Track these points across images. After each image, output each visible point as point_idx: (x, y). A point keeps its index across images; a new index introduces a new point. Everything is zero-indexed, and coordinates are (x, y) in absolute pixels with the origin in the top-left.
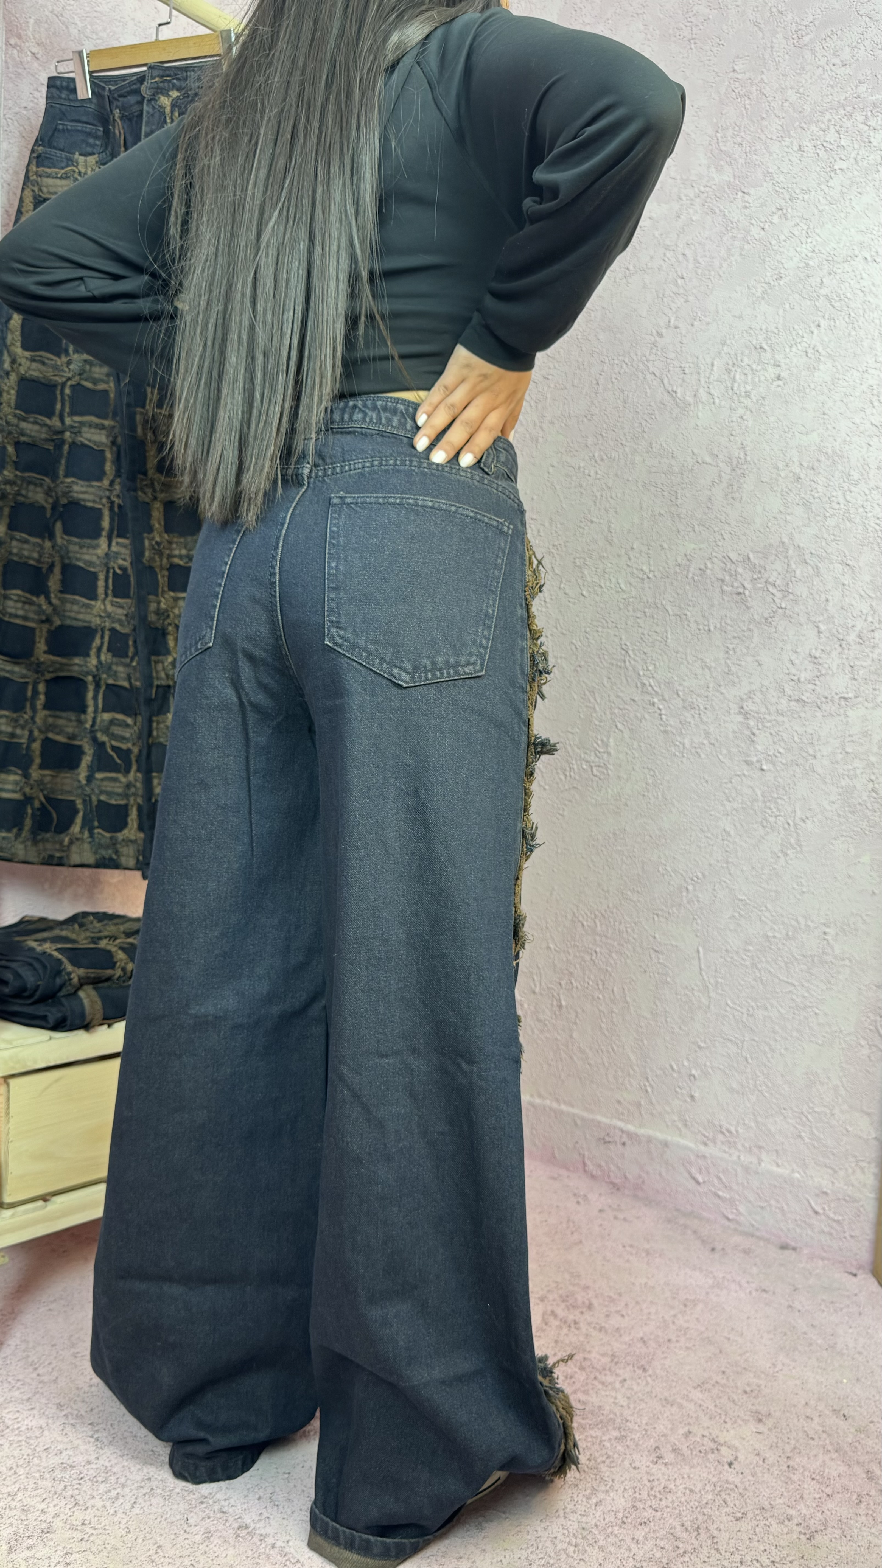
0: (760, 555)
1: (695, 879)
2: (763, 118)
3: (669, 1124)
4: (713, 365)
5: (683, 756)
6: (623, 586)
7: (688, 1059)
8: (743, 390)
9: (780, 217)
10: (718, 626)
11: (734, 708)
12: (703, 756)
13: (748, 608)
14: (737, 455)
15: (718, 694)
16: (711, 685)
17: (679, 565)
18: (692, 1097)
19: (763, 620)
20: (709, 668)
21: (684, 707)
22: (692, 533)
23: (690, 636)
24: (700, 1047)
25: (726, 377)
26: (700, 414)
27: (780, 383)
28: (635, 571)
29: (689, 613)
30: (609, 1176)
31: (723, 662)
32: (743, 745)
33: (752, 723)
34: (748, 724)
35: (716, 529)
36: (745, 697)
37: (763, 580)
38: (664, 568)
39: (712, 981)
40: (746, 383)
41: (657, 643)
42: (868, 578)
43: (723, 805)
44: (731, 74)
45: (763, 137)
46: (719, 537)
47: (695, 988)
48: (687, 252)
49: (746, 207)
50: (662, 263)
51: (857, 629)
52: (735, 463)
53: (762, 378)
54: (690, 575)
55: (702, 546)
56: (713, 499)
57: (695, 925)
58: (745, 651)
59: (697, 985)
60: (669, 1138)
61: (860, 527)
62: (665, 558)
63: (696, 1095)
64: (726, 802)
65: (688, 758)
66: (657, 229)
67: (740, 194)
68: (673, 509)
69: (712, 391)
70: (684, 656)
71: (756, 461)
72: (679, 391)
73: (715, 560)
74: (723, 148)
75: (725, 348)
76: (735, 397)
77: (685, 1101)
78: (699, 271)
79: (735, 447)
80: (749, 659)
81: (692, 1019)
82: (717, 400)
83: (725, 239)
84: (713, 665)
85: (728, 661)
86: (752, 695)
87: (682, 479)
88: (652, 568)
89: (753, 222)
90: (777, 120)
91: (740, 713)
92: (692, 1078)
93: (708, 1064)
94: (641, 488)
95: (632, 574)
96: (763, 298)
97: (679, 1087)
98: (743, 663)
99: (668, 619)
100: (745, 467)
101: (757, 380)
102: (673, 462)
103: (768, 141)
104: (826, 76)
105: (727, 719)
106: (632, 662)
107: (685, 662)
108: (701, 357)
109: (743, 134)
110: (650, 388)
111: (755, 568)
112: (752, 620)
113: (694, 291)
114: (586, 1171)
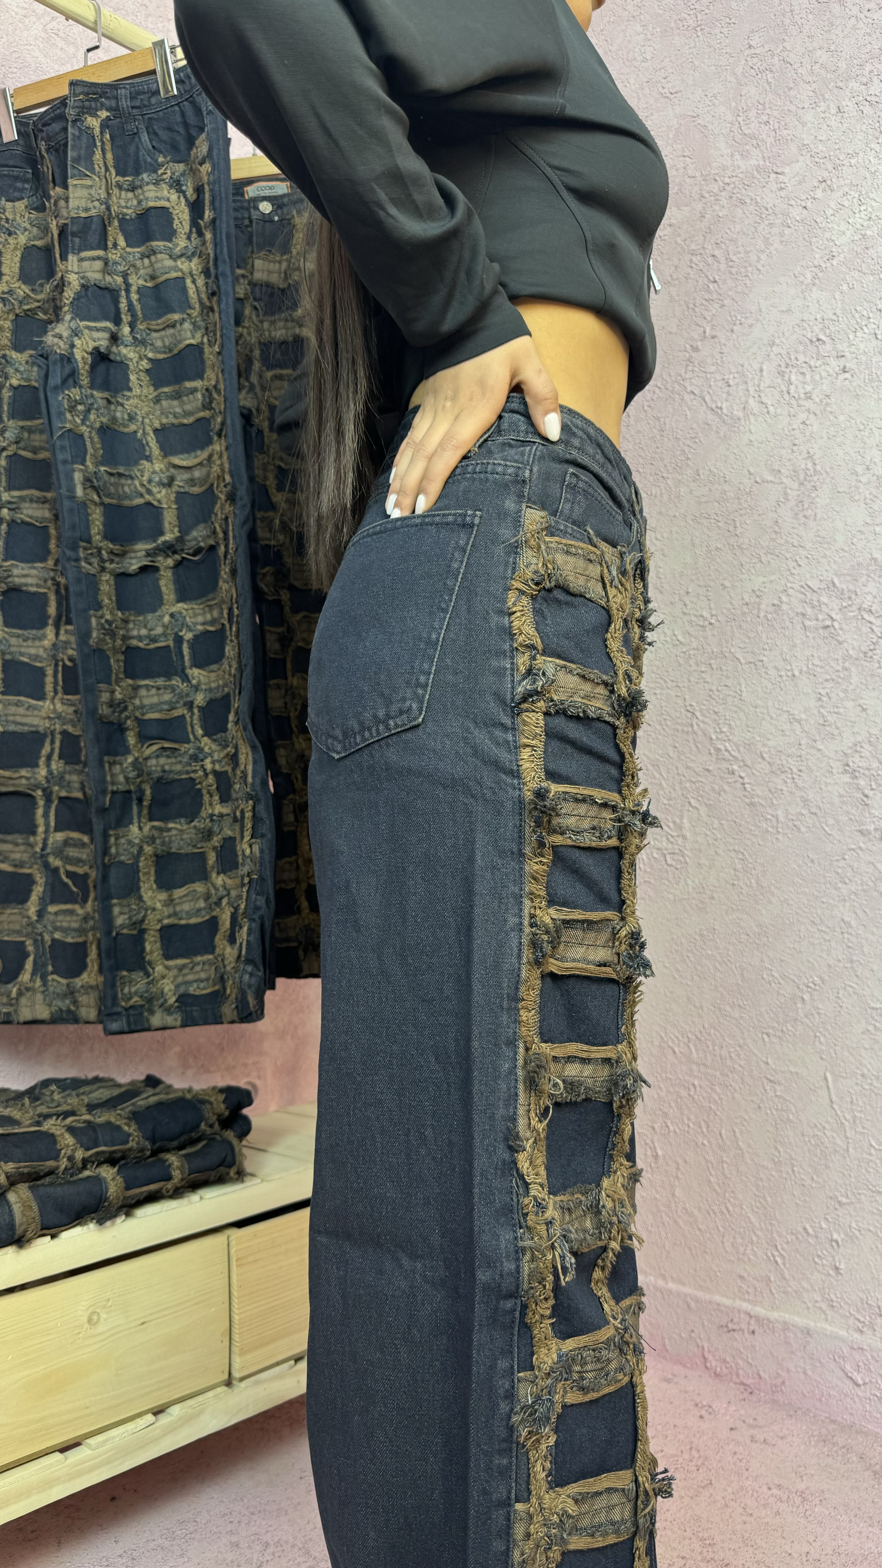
0: (848, 578)
1: (811, 985)
2: (790, 89)
3: (810, 1305)
4: (761, 370)
5: (778, 832)
6: (680, 638)
7: (826, 1219)
8: (802, 391)
9: (824, 190)
10: (805, 669)
11: (837, 767)
12: (803, 829)
13: (840, 643)
14: (803, 466)
15: (814, 752)
16: (803, 742)
17: (747, 604)
18: (837, 1269)
19: (862, 655)
20: (799, 722)
21: (772, 772)
22: (759, 565)
23: (770, 686)
24: (840, 1203)
25: (779, 381)
26: (752, 428)
27: (847, 375)
28: (694, 619)
29: (765, 659)
30: (738, 1375)
31: (816, 712)
32: (854, 811)
33: (862, 783)
34: (858, 784)
35: (788, 556)
36: (849, 751)
37: (854, 608)
38: (728, 609)
39: (848, 1117)
40: (804, 383)
41: (730, 699)
43: (836, 889)
44: (747, 52)
45: (793, 108)
46: (794, 564)
47: (827, 1126)
48: (716, 253)
49: (782, 189)
50: (689, 270)
52: (802, 477)
53: (824, 374)
54: (762, 614)
55: (773, 578)
56: (780, 521)
57: (817, 1043)
58: (842, 695)
59: (829, 1123)
60: (812, 1324)
62: (728, 597)
63: (842, 1266)
64: (840, 885)
65: (784, 834)
66: (679, 235)
67: (773, 176)
68: (732, 541)
69: (764, 400)
70: (765, 711)
71: (828, 470)
72: (724, 406)
73: (791, 591)
74: (746, 132)
75: (774, 349)
76: (794, 402)
77: (829, 1274)
78: (734, 270)
79: (800, 458)
80: (850, 704)
81: (827, 1167)
82: (771, 409)
83: (760, 228)
84: (803, 716)
85: (822, 710)
86: (858, 749)
87: (740, 504)
88: (714, 613)
89: (793, 203)
90: (808, 86)
91: (846, 771)
92: (834, 1244)
93: (854, 1225)
94: (690, 522)
95: (690, 622)
96: (814, 284)
97: (819, 1256)
98: (842, 710)
99: (740, 668)
100: (815, 478)
101: (817, 377)
102: (726, 487)
103: (800, 111)
104: (861, 24)
105: (828, 781)
106: (702, 725)
107: (768, 718)
108: (746, 364)
109: (768, 111)
110: (690, 409)
111: (842, 594)
112: (847, 657)
113: (730, 293)
114: (707, 1368)
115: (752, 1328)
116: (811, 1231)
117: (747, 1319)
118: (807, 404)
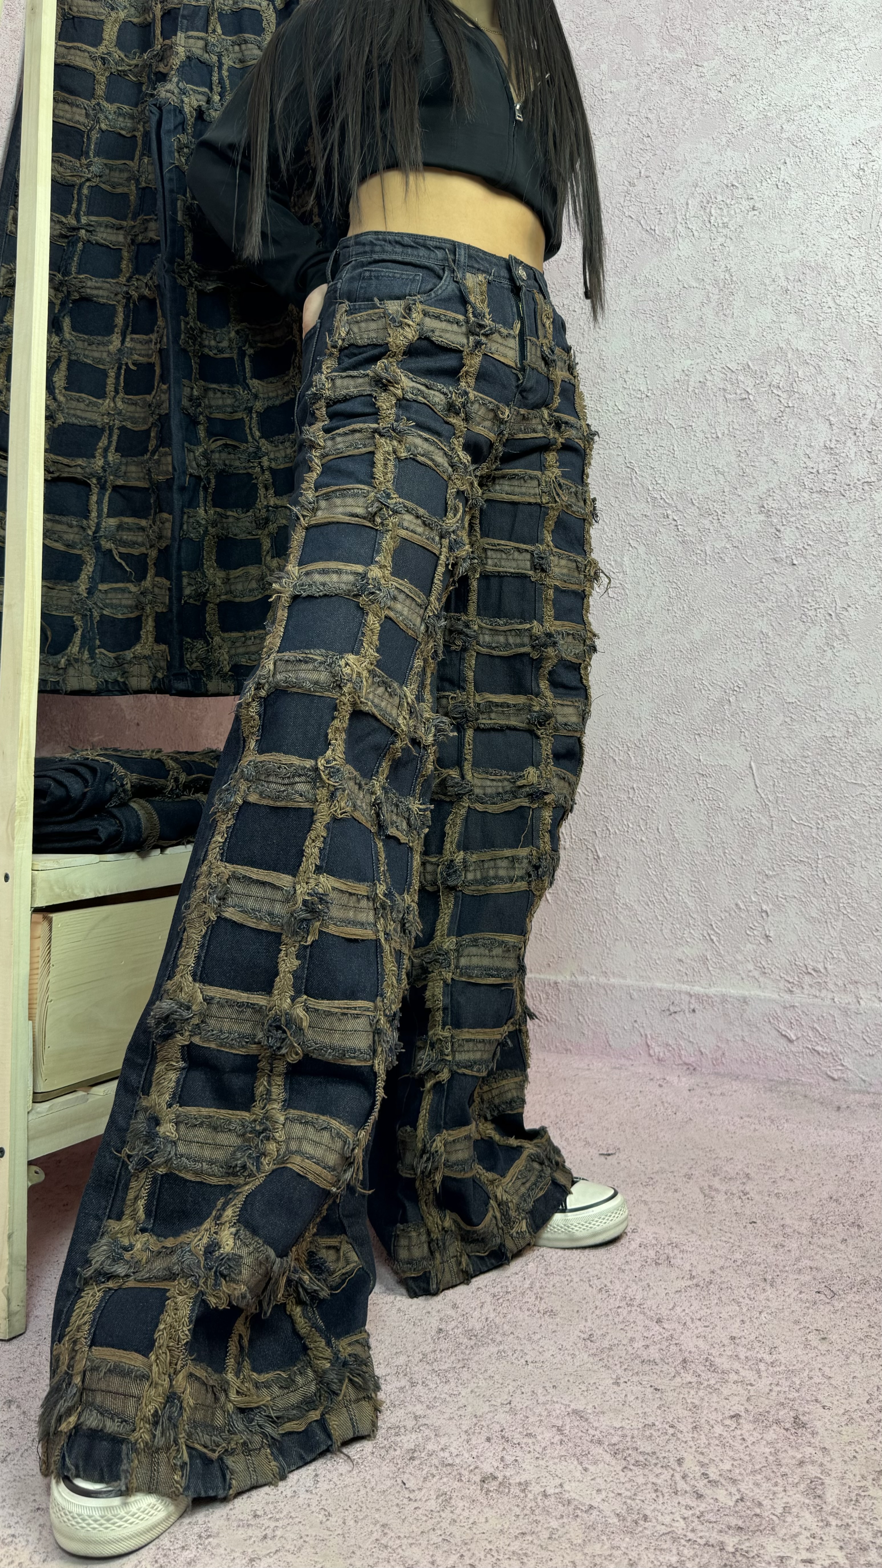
0: (760, 362)
3: (745, 976)
4: (687, 204)
8: (720, 222)
10: (726, 432)
11: (754, 508)
12: (727, 560)
13: (755, 412)
14: (722, 277)
15: (735, 497)
16: (726, 489)
17: (678, 381)
18: (767, 936)
19: (772, 421)
20: (722, 473)
21: (701, 515)
22: (687, 351)
23: (698, 446)
25: (702, 213)
26: (680, 246)
27: (756, 212)
28: (632, 392)
29: (693, 424)
30: (680, 1056)
31: (736, 466)
32: (769, 544)
33: (775, 520)
34: (772, 522)
35: (711, 344)
36: (764, 496)
37: (766, 384)
38: (662, 385)
39: (773, 797)
40: (722, 216)
41: (664, 457)
42: (870, 370)
46: (716, 350)
48: (649, 116)
49: (701, 77)
50: (627, 126)
51: (869, 417)
52: (721, 285)
53: (738, 211)
54: (691, 389)
55: (699, 361)
56: (705, 320)
58: (757, 452)
60: (747, 993)
61: (854, 326)
62: (662, 376)
65: (712, 565)
67: (694, 67)
68: (665, 331)
69: (690, 226)
70: (694, 466)
71: (743, 280)
72: (657, 229)
73: (714, 372)
75: (698, 189)
76: (713, 229)
77: (760, 943)
79: (720, 271)
80: (763, 459)
82: (696, 233)
83: (685, 102)
85: (742, 464)
86: (771, 493)
87: (670, 303)
88: (650, 387)
89: (710, 87)
91: (762, 512)
92: (764, 914)
94: (629, 316)
95: (630, 395)
96: (729, 146)
97: (750, 929)
98: (757, 464)
99: (672, 432)
100: (732, 286)
101: (732, 212)
102: (659, 290)
103: (715, 26)
105: (747, 520)
106: (640, 479)
107: (697, 471)
108: (674, 198)
109: (690, 22)
110: (628, 229)
111: (756, 374)
112: (760, 422)
113: (661, 146)
114: (650, 1055)
115: (692, 1007)
116: (742, 907)
117: (687, 998)
118: (725, 231)
